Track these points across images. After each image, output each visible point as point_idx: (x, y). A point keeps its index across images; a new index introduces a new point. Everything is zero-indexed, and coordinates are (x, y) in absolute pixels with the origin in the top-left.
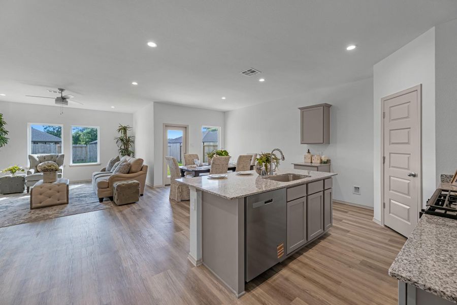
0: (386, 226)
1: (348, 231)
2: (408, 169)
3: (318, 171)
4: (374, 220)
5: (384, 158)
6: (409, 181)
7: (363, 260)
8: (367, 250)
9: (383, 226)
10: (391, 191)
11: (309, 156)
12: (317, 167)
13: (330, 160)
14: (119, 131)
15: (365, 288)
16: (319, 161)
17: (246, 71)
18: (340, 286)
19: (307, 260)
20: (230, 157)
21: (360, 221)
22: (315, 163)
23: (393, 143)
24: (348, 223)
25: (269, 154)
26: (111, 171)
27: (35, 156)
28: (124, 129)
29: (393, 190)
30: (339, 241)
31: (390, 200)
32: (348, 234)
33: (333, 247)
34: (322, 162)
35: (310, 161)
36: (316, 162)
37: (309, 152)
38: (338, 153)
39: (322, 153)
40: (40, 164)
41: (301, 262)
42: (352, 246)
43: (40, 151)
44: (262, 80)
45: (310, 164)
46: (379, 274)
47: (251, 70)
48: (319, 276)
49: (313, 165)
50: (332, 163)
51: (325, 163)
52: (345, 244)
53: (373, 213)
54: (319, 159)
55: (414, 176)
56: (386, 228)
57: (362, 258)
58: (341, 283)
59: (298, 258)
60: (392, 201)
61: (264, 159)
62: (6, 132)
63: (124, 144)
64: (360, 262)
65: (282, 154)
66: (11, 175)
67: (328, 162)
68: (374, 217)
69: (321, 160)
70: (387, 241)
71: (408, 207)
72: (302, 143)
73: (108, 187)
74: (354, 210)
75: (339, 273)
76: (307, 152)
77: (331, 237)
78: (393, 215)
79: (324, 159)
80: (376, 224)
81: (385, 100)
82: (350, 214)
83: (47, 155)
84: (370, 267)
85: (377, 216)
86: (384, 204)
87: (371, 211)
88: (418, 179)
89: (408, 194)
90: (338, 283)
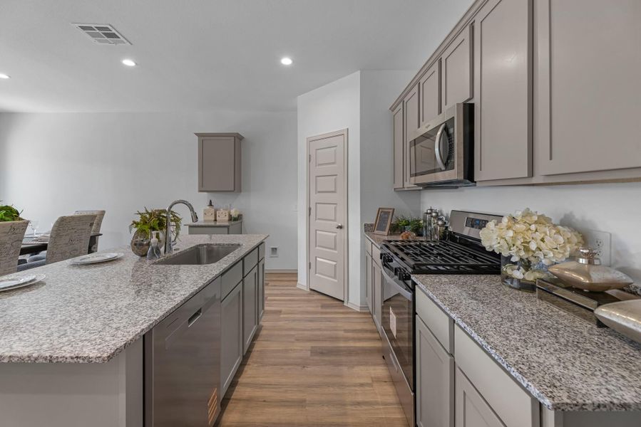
0: (311, 290)
1: (280, 312)
2: (335, 220)
3: (228, 233)
4: (298, 286)
5: (310, 209)
6: (335, 234)
7: (312, 347)
8: (308, 330)
9: (309, 290)
10: (317, 248)
11: (212, 211)
12: (228, 227)
13: (241, 215)
15: (331, 389)
16: (227, 218)
17: (93, 26)
18: (307, 408)
19: (249, 389)
20: (27, 223)
21: (286, 292)
22: (222, 221)
23: (319, 192)
24: (275, 300)
25: (164, 211)
29: (319, 246)
30: (276, 333)
31: (316, 257)
32: (282, 316)
33: (274, 346)
34: (231, 218)
35: (213, 219)
36: (223, 219)
37: (211, 204)
38: (252, 205)
39: (230, 205)
41: (240, 400)
42: (292, 333)
44: (129, 63)
45: (213, 224)
46: (332, 358)
47: (107, 29)
48: (276, 410)
49: (218, 224)
50: (245, 219)
51: (235, 219)
52: (284, 333)
53: (297, 276)
54: (227, 214)
55: (341, 227)
56: (312, 292)
57: (309, 345)
58: (305, 401)
59: (232, 397)
60: (318, 259)
61: (154, 222)
64: (309, 352)
65: (192, 209)
67: (238, 218)
68: (298, 282)
69: (230, 216)
70: (319, 309)
71: (334, 263)
72: (200, 191)
74: (274, 279)
75: (298, 385)
76: (208, 204)
77: (266, 330)
78: (320, 276)
79: (234, 213)
80: (301, 289)
81: (311, 141)
82: (272, 286)
84: (322, 353)
85: (302, 281)
86: (310, 264)
87: (294, 274)
88: (343, 231)
89: (335, 249)
90: (301, 403)
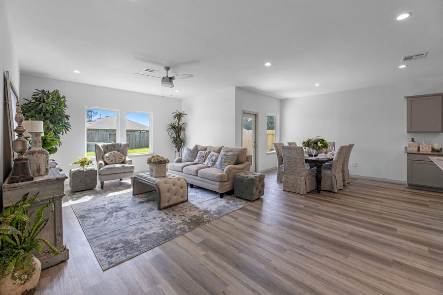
11: (415, 144)
14: (175, 118)
16: (430, 150)
26: (195, 162)
27: (100, 144)
28: (179, 116)
36: (426, 150)
37: (412, 140)
40: (107, 155)
43: (96, 140)
49: (421, 152)
51: (437, 151)
62: (67, 117)
63: (176, 132)
66: (81, 168)
67: (440, 151)
69: (433, 148)
72: (408, 132)
73: (228, 181)
79: (437, 147)
83: (108, 144)
